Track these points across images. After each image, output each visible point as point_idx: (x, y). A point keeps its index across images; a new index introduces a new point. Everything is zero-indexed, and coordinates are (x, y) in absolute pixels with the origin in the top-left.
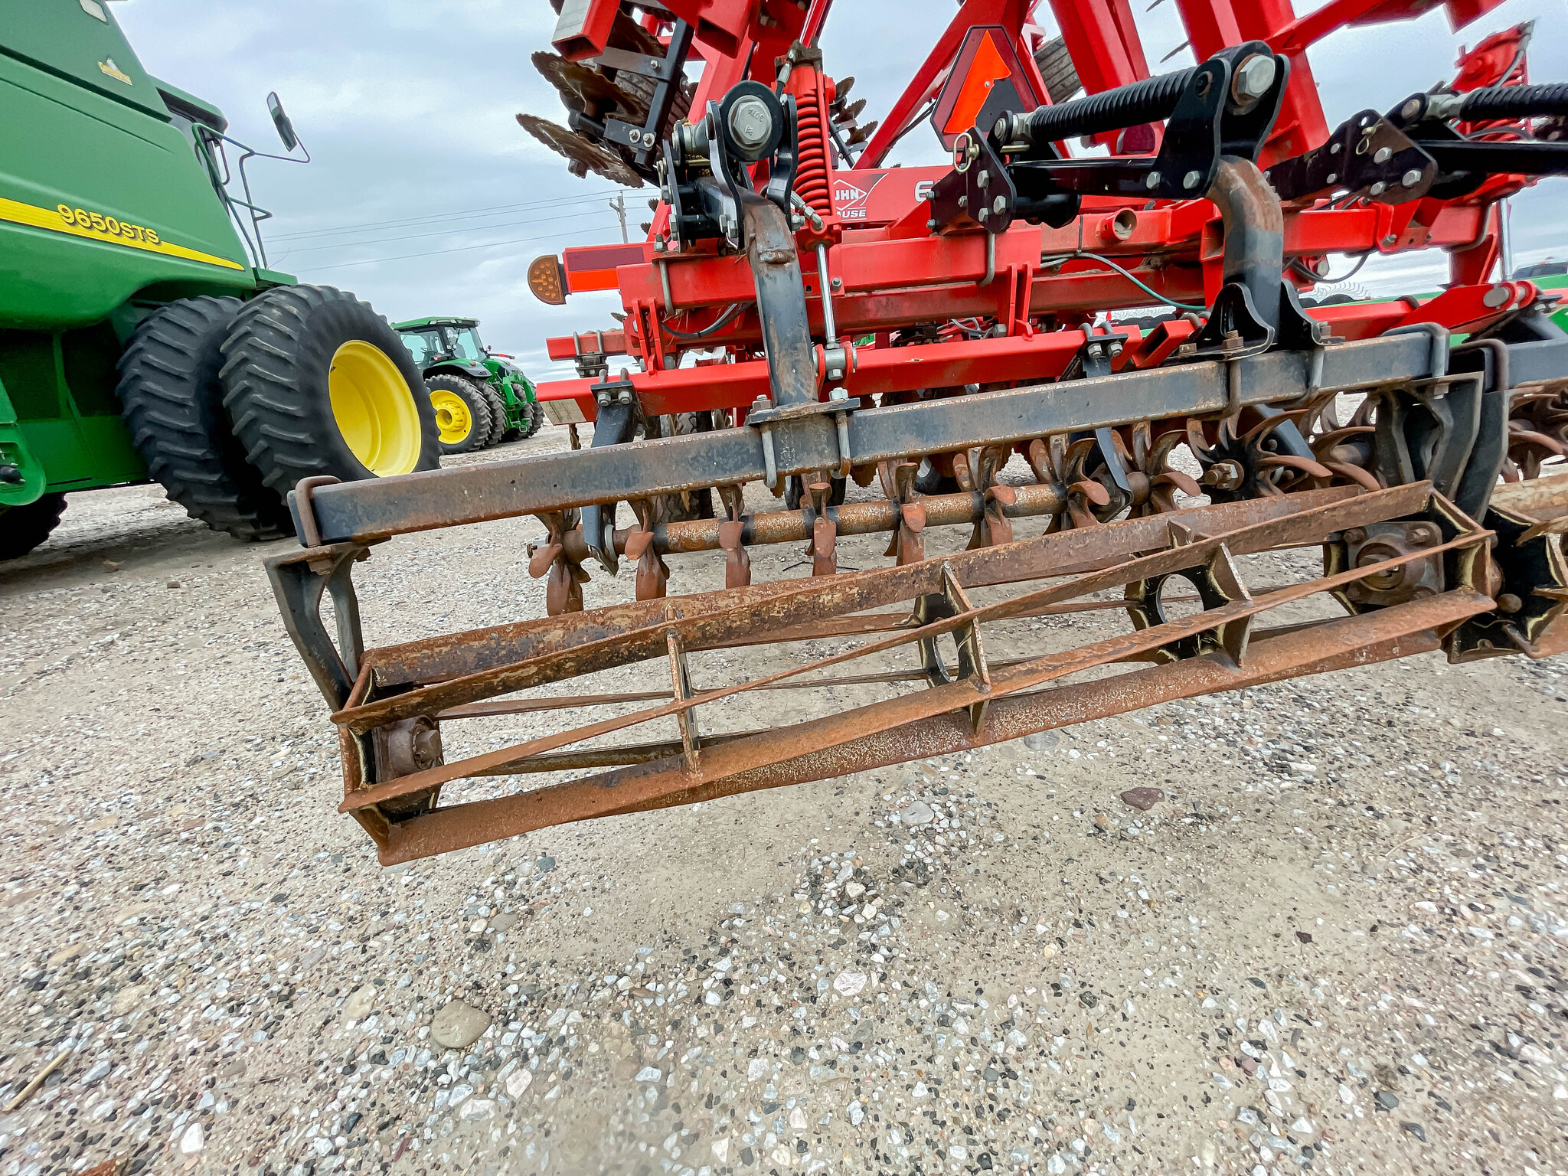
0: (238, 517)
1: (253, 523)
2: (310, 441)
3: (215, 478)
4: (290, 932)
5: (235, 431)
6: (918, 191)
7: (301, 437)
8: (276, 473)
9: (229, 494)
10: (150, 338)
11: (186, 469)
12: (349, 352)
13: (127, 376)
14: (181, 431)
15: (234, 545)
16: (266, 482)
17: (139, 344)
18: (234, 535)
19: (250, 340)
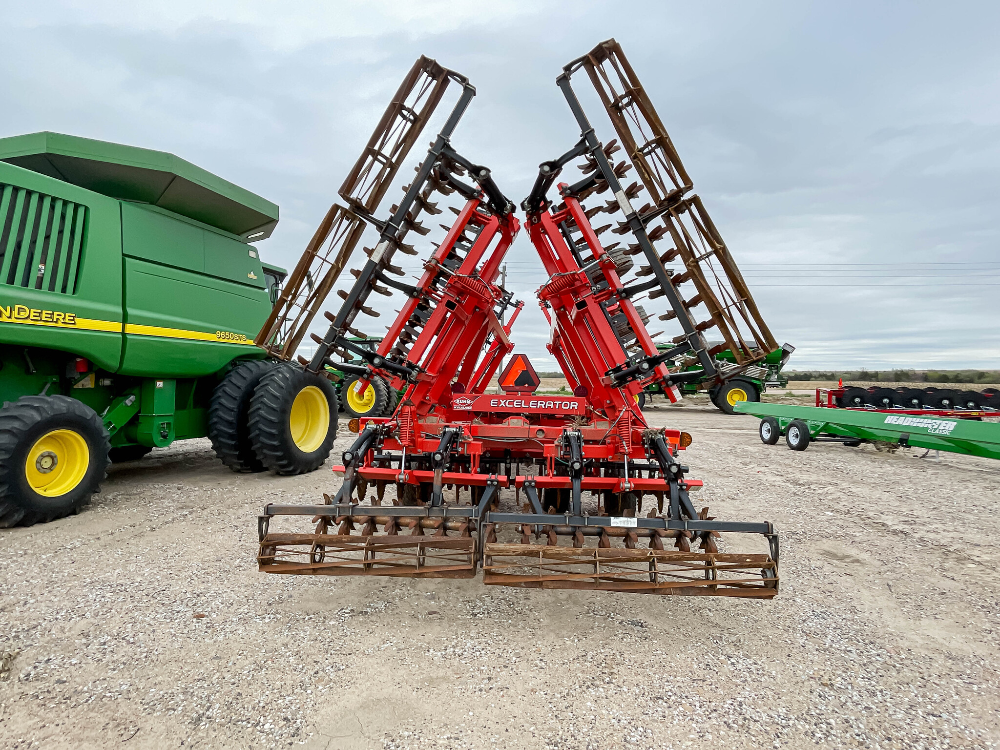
0: (235, 461)
1: (241, 465)
2: (277, 433)
3: (233, 443)
4: (234, 596)
5: (248, 425)
6: (492, 403)
7: (273, 431)
8: (258, 445)
9: (236, 450)
10: (230, 381)
11: (223, 437)
12: (308, 390)
13: (217, 395)
14: (227, 421)
15: (229, 473)
16: (253, 448)
17: (225, 383)
18: (231, 467)
19: (266, 387)
